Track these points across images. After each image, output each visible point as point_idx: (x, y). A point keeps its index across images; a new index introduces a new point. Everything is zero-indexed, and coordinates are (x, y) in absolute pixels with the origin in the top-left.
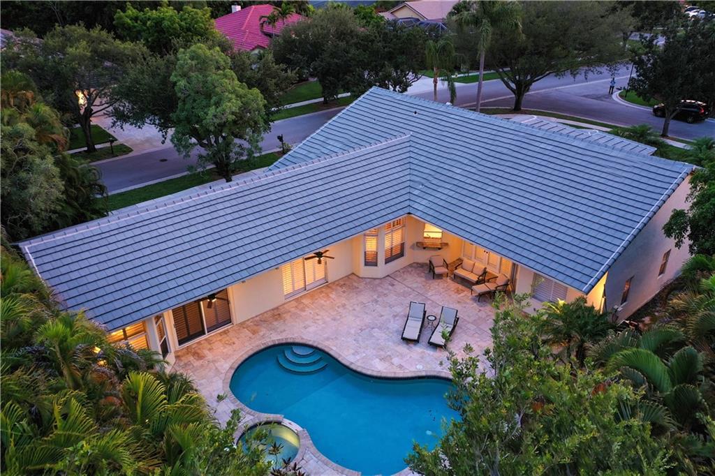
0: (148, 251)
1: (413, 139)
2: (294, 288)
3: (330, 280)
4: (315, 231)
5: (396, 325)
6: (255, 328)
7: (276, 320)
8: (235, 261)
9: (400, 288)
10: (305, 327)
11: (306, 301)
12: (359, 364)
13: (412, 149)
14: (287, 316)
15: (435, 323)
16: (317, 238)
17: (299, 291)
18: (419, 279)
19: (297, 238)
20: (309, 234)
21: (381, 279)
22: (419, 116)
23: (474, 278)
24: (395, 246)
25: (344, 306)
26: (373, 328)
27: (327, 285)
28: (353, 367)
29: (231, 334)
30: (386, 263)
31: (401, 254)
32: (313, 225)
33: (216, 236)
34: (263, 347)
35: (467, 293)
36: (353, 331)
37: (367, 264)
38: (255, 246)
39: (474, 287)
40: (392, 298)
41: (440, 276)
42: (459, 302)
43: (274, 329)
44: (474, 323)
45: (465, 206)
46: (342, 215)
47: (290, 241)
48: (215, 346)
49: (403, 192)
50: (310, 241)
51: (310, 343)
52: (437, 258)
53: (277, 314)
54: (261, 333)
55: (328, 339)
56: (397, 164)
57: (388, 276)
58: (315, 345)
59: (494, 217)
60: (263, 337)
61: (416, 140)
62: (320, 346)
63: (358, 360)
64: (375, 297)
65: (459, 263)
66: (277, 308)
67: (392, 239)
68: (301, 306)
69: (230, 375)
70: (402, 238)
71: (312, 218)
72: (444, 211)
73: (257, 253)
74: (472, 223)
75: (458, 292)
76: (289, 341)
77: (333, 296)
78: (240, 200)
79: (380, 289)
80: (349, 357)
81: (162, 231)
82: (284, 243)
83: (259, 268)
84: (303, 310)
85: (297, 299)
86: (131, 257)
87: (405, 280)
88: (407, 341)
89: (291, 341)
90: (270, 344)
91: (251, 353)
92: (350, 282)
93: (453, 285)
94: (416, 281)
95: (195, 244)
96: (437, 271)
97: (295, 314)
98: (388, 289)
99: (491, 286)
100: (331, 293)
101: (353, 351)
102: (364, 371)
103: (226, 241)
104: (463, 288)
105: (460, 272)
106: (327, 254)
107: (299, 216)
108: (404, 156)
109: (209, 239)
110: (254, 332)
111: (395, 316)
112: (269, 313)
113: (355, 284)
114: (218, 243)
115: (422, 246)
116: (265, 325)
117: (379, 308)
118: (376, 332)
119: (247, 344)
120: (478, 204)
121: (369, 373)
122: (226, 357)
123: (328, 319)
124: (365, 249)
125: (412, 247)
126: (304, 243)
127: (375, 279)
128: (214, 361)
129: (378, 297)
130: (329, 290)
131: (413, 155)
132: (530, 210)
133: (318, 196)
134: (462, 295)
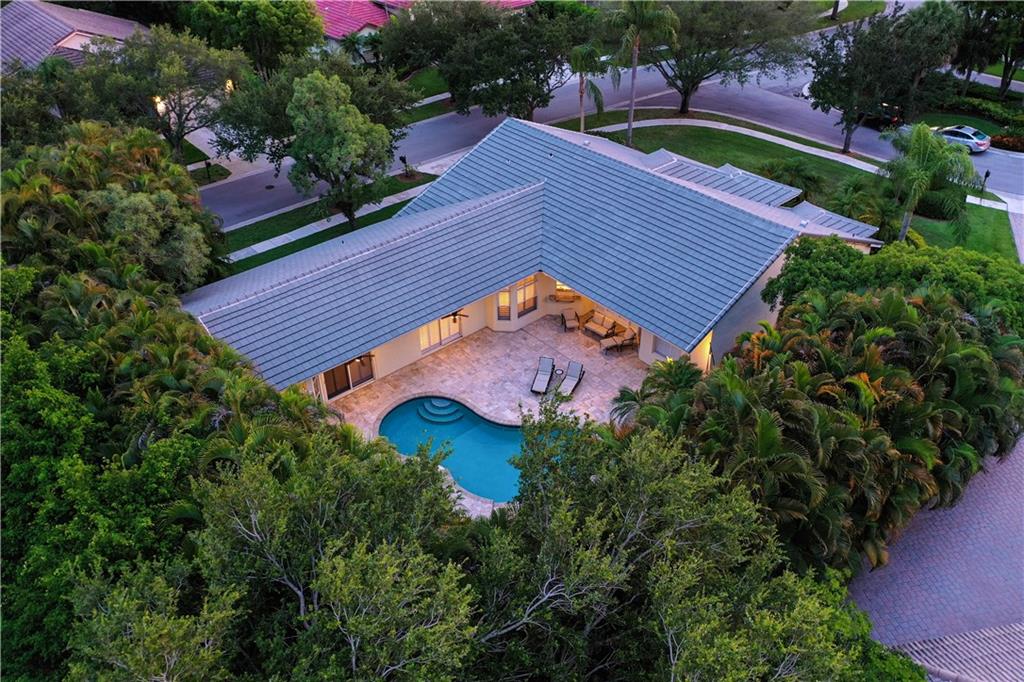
0: (302, 318)
1: (547, 186)
2: (430, 342)
3: (465, 334)
4: (450, 293)
5: (526, 379)
6: (396, 383)
7: (415, 374)
8: (379, 325)
9: (532, 342)
10: (442, 382)
11: (442, 356)
12: (492, 414)
13: (546, 199)
14: (425, 371)
15: (562, 377)
16: (452, 300)
17: (435, 346)
18: (551, 333)
19: (434, 301)
20: (445, 296)
21: (514, 332)
22: (555, 159)
23: (603, 331)
24: (529, 300)
25: (478, 360)
26: (506, 381)
27: (461, 340)
28: (487, 417)
29: (374, 388)
30: (519, 317)
31: (535, 308)
32: (448, 287)
33: (361, 301)
34: (405, 400)
35: (596, 346)
36: (486, 385)
37: (500, 318)
38: (396, 310)
39: (602, 341)
40: (524, 352)
41: (572, 329)
42: (587, 356)
43: (415, 384)
44: (600, 375)
45: (593, 265)
46: (475, 275)
47: (428, 303)
48: (362, 399)
49: (535, 248)
50: (446, 303)
51: (447, 396)
52: (568, 310)
53: (415, 369)
54: (402, 388)
55: (464, 392)
56: (529, 217)
57: (521, 329)
58: (452, 398)
59: (618, 278)
60: (404, 391)
61: (551, 188)
62: (456, 399)
63: (491, 412)
64: (508, 351)
65: (590, 317)
66: (415, 363)
67: (524, 295)
68: (437, 361)
69: (378, 425)
70: (535, 292)
71: (447, 280)
72: (574, 270)
73: (398, 316)
74: (598, 283)
75: (588, 345)
76: (428, 394)
77: (467, 350)
78: (379, 264)
79: (513, 343)
80: (483, 408)
81: (312, 298)
82: (422, 306)
83: (401, 331)
84: (439, 365)
85: (433, 354)
86: (288, 324)
87: (537, 333)
88: (537, 393)
89: (430, 394)
90: (412, 397)
91: (394, 405)
92: (483, 337)
93: (584, 338)
94: (547, 334)
95: (342, 309)
96: (569, 324)
97: (432, 369)
98: (520, 343)
99: (618, 340)
100: (465, 347)
101: (486, 403)
102: (497, 421)
103: (370, 305)
104: (594, 341)
105: (590, 325)
106: (462, 313)
107: (434, 278)
108: (537, 208)
109: (355, 304)
110: (395, 387)
111: (526, 370)
112: (408, 369)
113: (490, 338)
114: (362, 308)
115: (554, 298)
116: (404, 380)
117: (510, 361)
118: (508, 386)
119: (390, 398)
120: (605, 263)
121: (501, 422)
122: (373, 410)
123: (463, 374)
124: (498, 303)
125: (545, 300)
126: (441, 305)
127: (508, 332)
128: (362, 414)
129: (511, 351)
130: (463, 345)
131: (547, 206)
132: (652, 271)
133: (452, 256)
134: (591, 348)
